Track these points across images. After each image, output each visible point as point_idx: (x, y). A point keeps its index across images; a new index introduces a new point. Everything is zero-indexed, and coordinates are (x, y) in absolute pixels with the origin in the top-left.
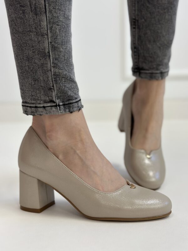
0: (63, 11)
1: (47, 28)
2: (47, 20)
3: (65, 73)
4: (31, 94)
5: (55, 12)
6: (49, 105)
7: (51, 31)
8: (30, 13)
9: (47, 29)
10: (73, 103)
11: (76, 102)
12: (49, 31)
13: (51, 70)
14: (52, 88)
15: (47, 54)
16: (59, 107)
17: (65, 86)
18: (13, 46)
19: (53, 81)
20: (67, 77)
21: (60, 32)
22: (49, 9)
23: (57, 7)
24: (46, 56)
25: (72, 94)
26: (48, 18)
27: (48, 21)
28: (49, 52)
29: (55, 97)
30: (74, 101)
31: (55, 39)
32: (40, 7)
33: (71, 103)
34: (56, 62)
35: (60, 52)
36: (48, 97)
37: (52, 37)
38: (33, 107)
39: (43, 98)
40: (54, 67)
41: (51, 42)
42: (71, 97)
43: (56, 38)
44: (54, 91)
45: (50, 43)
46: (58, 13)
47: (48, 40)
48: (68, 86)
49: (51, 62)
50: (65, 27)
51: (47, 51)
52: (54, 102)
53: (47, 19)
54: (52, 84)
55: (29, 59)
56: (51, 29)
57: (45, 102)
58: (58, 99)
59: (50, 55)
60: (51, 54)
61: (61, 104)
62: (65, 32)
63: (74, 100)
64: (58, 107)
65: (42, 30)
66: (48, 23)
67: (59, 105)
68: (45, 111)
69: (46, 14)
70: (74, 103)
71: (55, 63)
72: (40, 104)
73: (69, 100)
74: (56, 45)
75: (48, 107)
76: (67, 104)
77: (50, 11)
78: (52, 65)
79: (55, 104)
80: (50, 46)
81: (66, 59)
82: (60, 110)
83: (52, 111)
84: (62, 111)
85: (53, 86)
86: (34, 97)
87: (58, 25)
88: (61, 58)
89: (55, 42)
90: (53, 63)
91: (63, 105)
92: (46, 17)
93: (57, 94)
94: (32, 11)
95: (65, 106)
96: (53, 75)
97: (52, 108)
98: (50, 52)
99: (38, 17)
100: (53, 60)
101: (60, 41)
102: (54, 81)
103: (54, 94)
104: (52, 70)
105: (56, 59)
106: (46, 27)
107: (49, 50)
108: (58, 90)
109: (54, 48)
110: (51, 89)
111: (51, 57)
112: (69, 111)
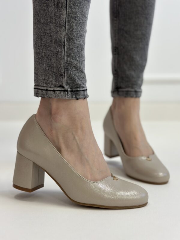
0: (81, 8)
1: (66, 21)
2: (66, 14)
3: (75, 63)
4: (44, 78)
5: (74, 8)
6: (58, 89)
7: (68, 24)
8: (53, 6)
9: (66, 22)
10: (80, 91)
11: (83, 91)
12: (67, 24)
13: (64, 58)
14: (63, 74)
15: (63, 44)
16: (67, 93)
17: (75, 75)
18: (34, 35)
19: (64, 69)
20: (77, 67)
21: (76, 26)
22: (70, 5)
23: (77, 4)
24: (61, 45)
25: (80, 83)
26: (67, 12)
27: (67, 15)
28: (64, 42)
29: (65, 83)
30: (81, 89)
31: (71, 31)
32: (62, 3)
33: (78, 91)
34: (70, 51)
35: (75, 43)
36: (59, 82)
37: (69, 29)
38: (44, 90)
39: (54, 82)
40: (67, 56)
41: (67, 34)
42: (79, 85)
43: (73, 31)
44: (65, 78)
45: (66, 35)
46: (77, 9)
47: (65, 31)
48: (77, 75)
49: (65, 51)
50: (81, 22)
51: (63, 41)
52: (63, 87)
53: (66, 13)
54: (63, 70)
55: (46, 47)
56: (69, 22)
57: (56, 86)
58: (67, 85)
59: (65, 45)
60: (66, 44)
61: (69, 90)
62: (81, 27)
63: (81, 88)
64: (66, 92)
65: (61, 22)
66: (67, 17)
67: (67, 91)
68: (54, 94)
69: (66, 9)
70: (81, 91)
71: (68, 53)
72: (50, 87)
73: (77, 87)
74: (71, 37)
75: (57, 91)
76: (74, 91)
77: (70, 7)
78: (65, 54)
79: (64, 89)
80: (66, 36)
81: (78, 50)
82: (68, 95)
83: (60, 95)
84: (69, 96)
85: (64, 73)
86: (46, 81)
87: (75, 20)
88: (74, 49)
89: (71, 34)
90: (67, 52)
91: (71, 91)
92: (66, 12)
93: (67, 81)
94: (54, 5)
95: (73, 92)
96: (66, 63)
97: (60, 93)
98: (66, 43)
99: (59, 11)
100: (67, 50)
101: (75, 34)
102: (66, 68)
103: (64, 80)
104: (65, 59)
105: (70, 49)
106: (65, 20)
107: (65, 40)
108: (68, 77)
109: (70, 40)
110: (62, 75)
111: (66, 47)
112: (76, 98)
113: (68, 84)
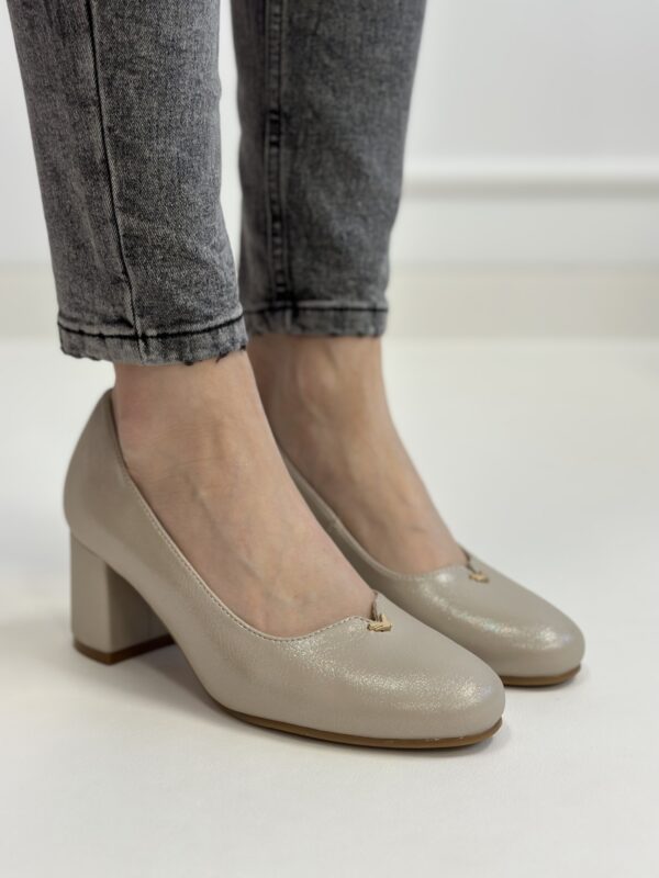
0: (149, 24)
1: (97, 81)
2: (94, 56)
3: (161, 233)
4: (70, 290)
5: (123, 28)
6: (114, 331)
7: (109, 93)
8: (48, 28)
9: (97, 86)
10: (192, 333)
11: (209, 330)
12: (102, 92)
13: (114, 220)
14: (122, 277)
15: (101, 167)
16: (146, 344)
17: (164, 276)
19: (122, 258)
20: (172, 247)
21: (140, 94)
22: (103, 17)
23: (129, 12)
24: (96, 171)
25: (188, 304)
26: (97, 47)
27: (98, 59)
28: (105, 161)
29: (133, 309)
30: (199, 327)
31: (122, 118)
32: (73, 12)
33: (185, 334)
34: (130, 193)
35: (144, 161)
36: (114, 306)
37: (113, 111)
38: (74, 332)
39: (102, 307)
40: (124, 210)
41: (110, 129)
42: (187, 312)
43: (129, 116)
44: (131, 288)
45: (106, 132)
46: (133, 30)
47: (101, 120)
48: (175, 276)
49: (115, 193)
50: (157, 78)
51: (99, 156)
52: (129, 325)
53: (94, 51)
54: (120, 264)
56: (110, 84)
57: (106, 321)
58: (142, 316)
59: (109, 171)
60: (112, 167)
61: (152, 332)
63: (197, 322)
64: (140, 341)
65: (80, 86)
66: (99, 64)
67: (145, 338)
68: (104, 349)
69: (92, 35)
70: (198, 332)
71: (126, 199)
72: (90, 324)
73: (181, 322)
74: (128, 139)
75: (112, 337)
76: (173, 335)
77: (106, 26)
78: (117, 203)
79: (132, 332)
80: (107, 139)
81: (165, 184)
82: (147, 351)
83: (122, 353)
84: (153, 357)
85: (125, 272)
86: (77, 300)
87: (133, 72)
88: (148, 183)
89: (124, 129)
90: (120, 196)
91: (158, 336)
92: (93, 45)
93: (139, 300)
94: (51, 23)
95: (168, 341)
96: (124, 236)
97: (122, 345)
98: (111, 162)
99: (68, 44)
100: (121, 188)
101: (140, 126)
102: (127, 256)
103: (128, 299)
104: (119, 221)
105: (130, 185)
106: (92, 77)
107: (105, 154)
108: (141, 287)
109: (124, 150)
110: (119, 280)
111: (113, 178)
112: (180, 358)
113: (143, 312)
